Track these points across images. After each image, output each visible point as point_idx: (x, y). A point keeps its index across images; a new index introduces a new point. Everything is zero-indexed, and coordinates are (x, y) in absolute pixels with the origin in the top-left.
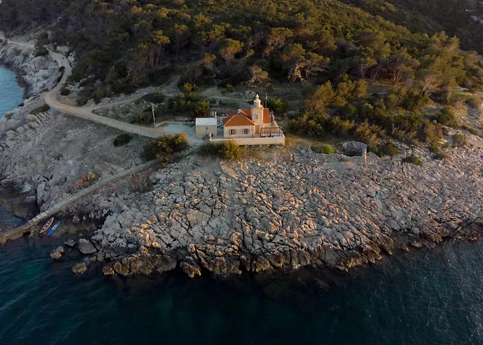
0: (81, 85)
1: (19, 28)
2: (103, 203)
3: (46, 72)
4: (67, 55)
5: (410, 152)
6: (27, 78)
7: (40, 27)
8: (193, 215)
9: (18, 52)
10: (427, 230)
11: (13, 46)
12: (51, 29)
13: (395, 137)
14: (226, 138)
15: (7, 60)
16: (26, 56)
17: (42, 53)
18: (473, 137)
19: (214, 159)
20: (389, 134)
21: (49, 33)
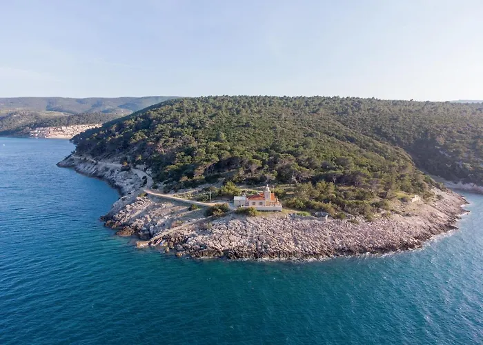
0: (165, 183)
1: (104, 154)
2: (186, 233)
3: (131, 180)
4: (145, 170)
5: (354, 218)
6: (117, 183)
7: (120, 153)
8: (232, 238)
9: (107, 169)
10: (352, 248)
11: (104, 165)
12: (130, 154)
13: (347, 212)
14: (251, 206)
15: (99, 174)
16: (113, 171)
17: (127, 169)
18: (397, 215)
19: (243, 216)
20: (343, 210)
21: (128, 157)
